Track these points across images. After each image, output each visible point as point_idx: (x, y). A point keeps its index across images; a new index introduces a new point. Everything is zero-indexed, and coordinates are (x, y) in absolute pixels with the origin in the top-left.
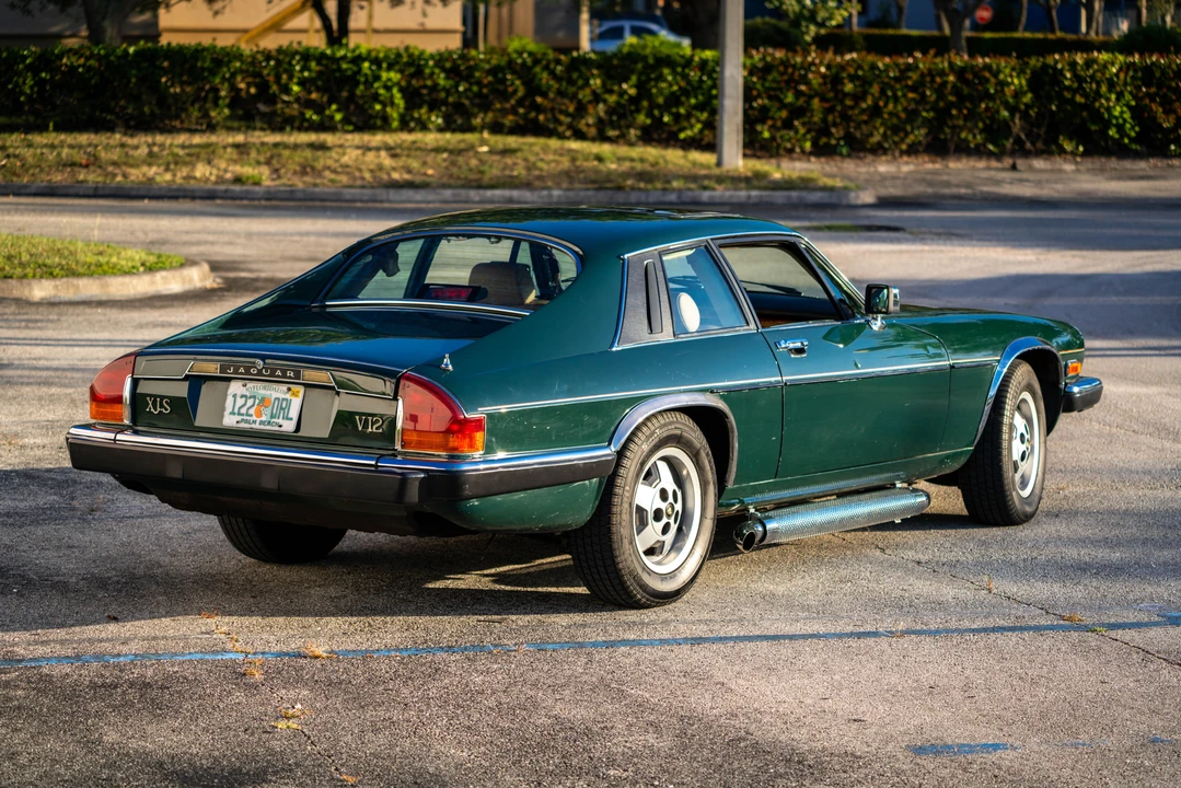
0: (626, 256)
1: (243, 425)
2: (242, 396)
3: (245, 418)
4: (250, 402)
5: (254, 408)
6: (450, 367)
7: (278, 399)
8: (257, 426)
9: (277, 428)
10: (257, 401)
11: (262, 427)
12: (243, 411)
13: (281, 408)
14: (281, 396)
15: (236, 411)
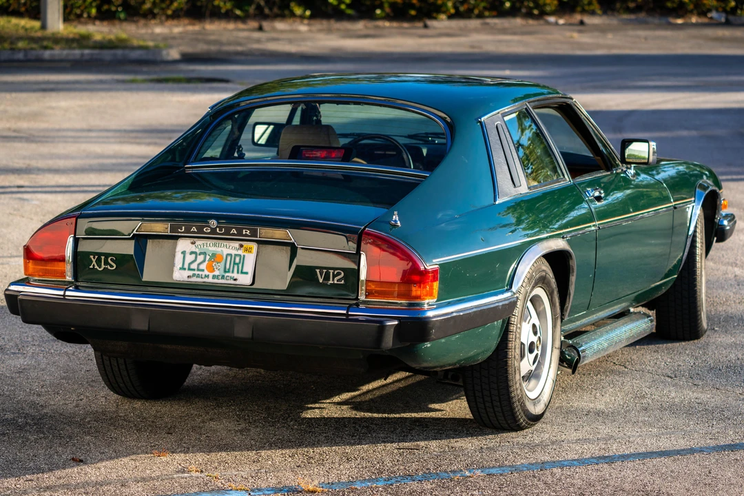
0: (483, 119)
1: (194, 279)
2: (192, 253)
3: (196, 272)
4: (200, 258)
5: (205, 264)
6: (399, 223)
7: (231, 255)
8: (210, 280)
9: (232, 282)
10: (208, 257)
11: (216, 281)
12: (194, 266)
13: (235, 263)
14: (234, 252)
15: (186, 266)
